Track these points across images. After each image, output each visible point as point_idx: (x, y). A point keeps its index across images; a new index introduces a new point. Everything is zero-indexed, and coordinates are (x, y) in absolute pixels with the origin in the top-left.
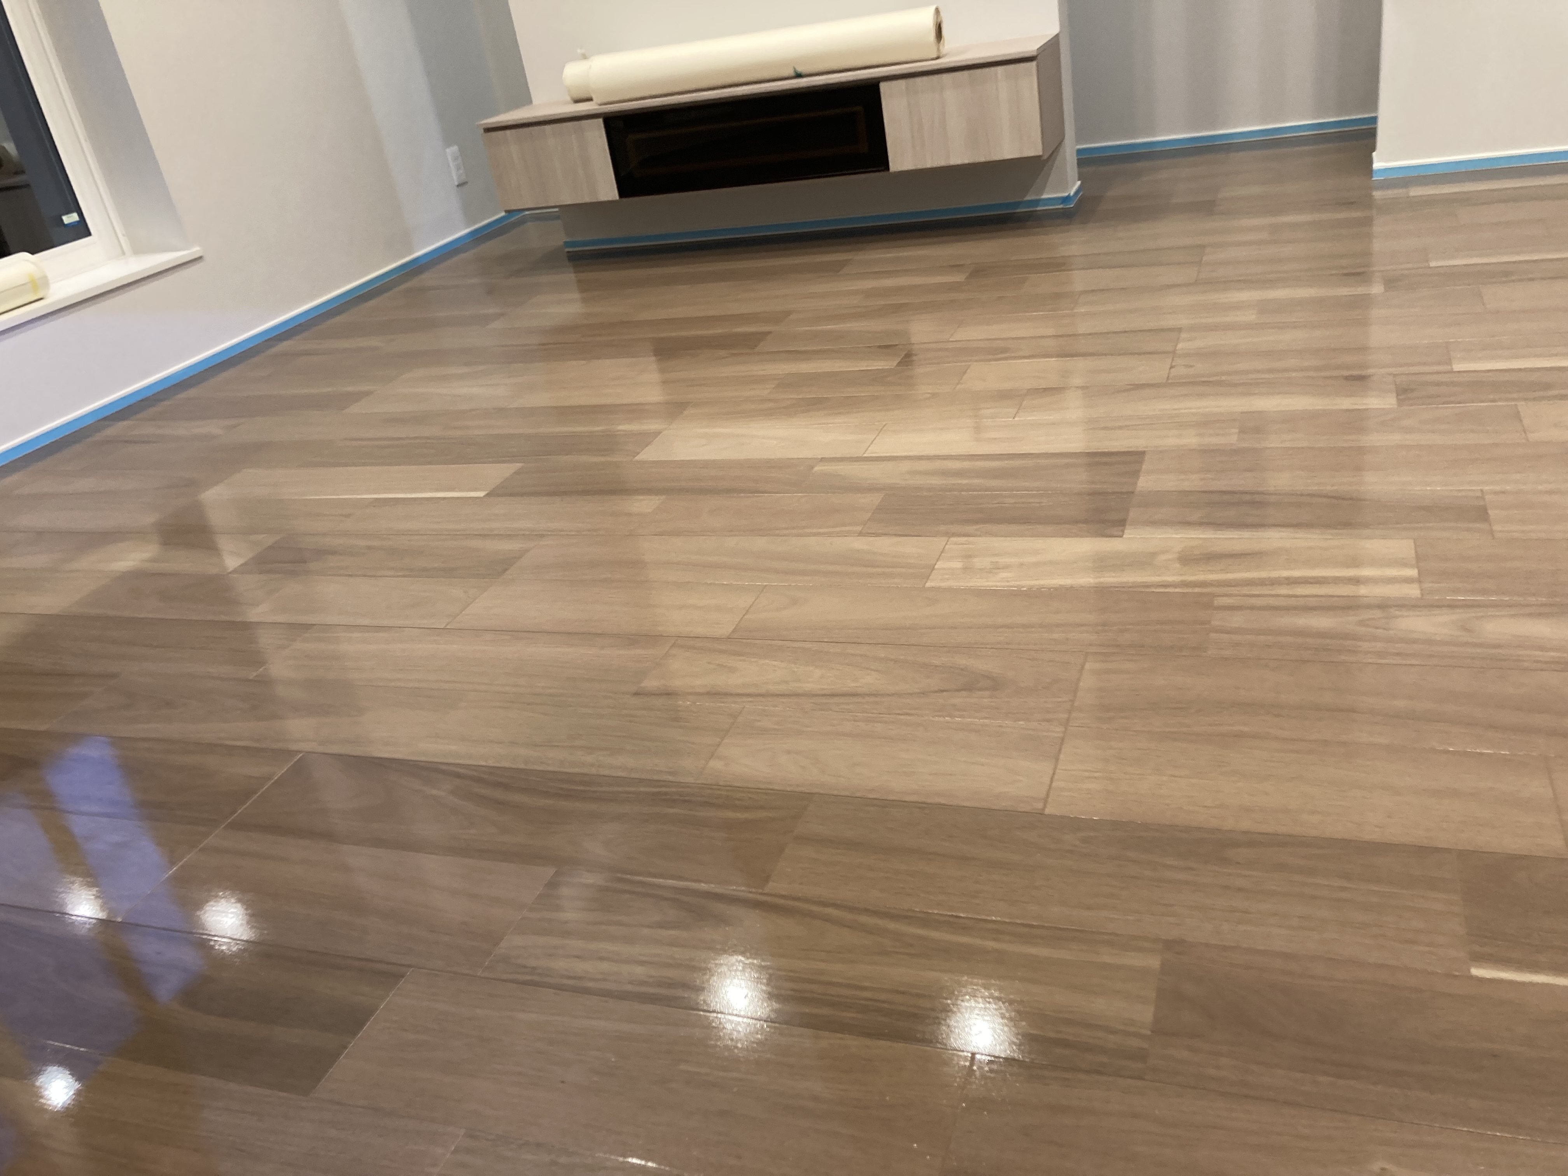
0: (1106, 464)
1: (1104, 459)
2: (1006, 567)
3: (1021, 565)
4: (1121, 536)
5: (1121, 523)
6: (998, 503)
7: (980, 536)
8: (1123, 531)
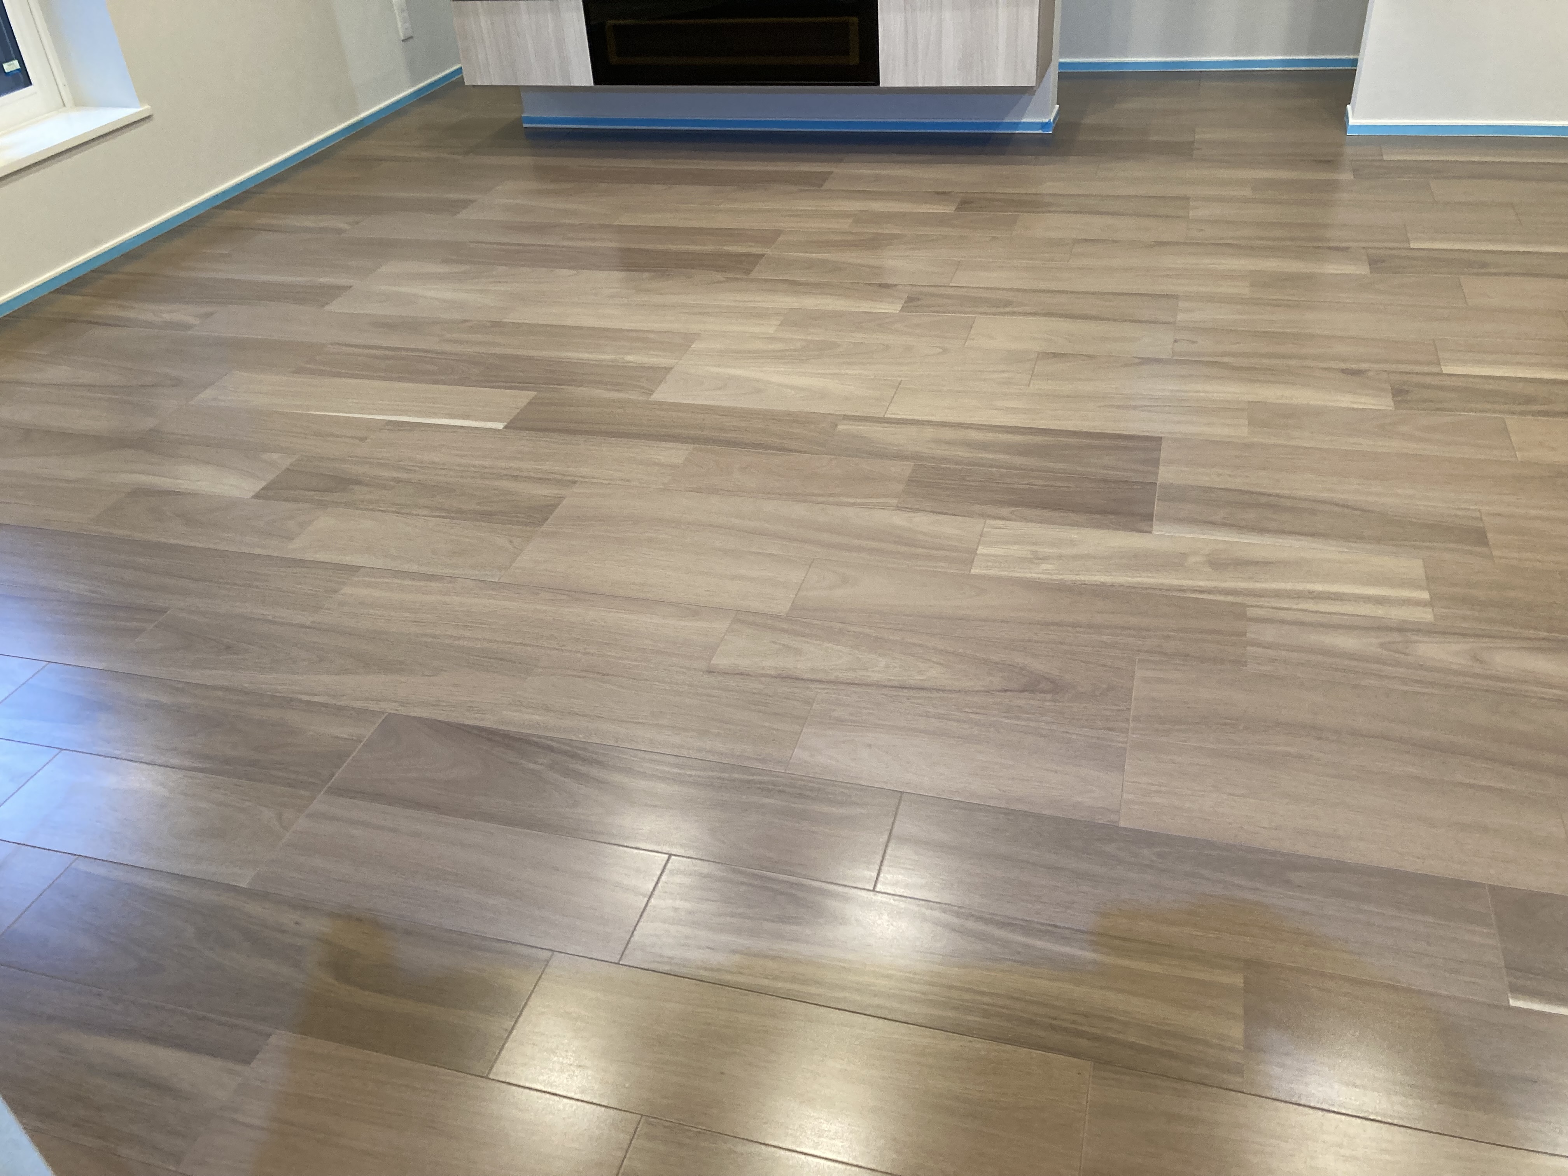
0: (1126, 448)
1: (1123, 443)
2: (1046, 559)
3: (1060, 557)
4: (1150, 532)
5: (1149, 518)
6: (1027, 484)
7: (1015, 520)
8: (1151, 526)
